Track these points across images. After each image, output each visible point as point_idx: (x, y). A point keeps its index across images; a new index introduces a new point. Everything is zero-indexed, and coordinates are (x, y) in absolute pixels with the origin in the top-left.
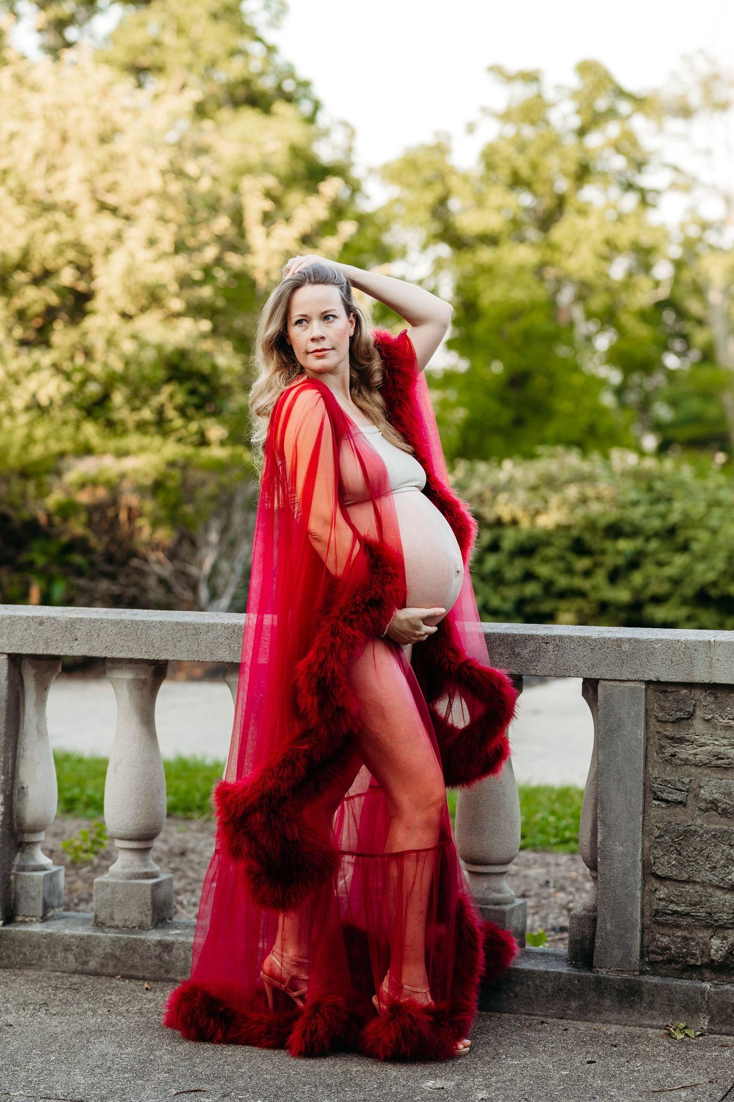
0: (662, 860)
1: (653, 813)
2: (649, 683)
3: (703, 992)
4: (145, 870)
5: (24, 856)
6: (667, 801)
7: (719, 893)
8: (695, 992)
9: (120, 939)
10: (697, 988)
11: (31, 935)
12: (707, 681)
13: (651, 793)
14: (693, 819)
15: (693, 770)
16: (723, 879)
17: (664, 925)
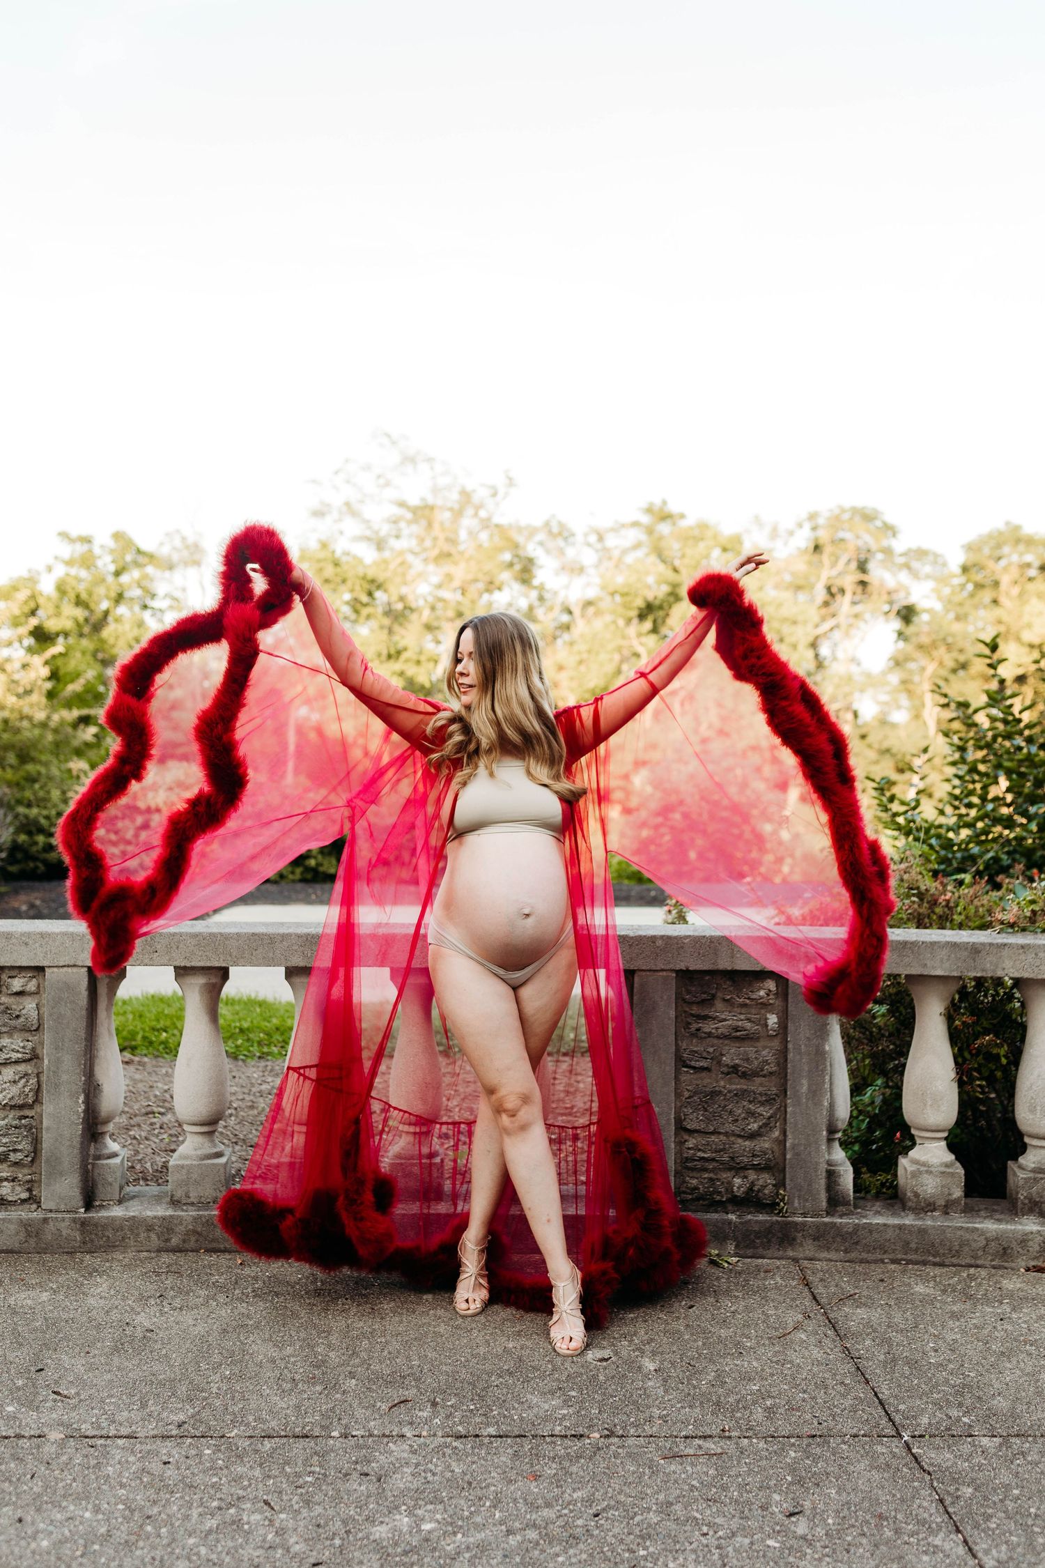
0: (691, 1117)
1: (683, 1078)
2: (678, 972)
3: (730, 1222)
4: (215, 1150)
5: (98, 1146)
6: (694, 1068)
7: (740, 1141)
8: (723, 1224)
9: (201, 1217)
10: (725, 1220)
11: (114, 1219)
12: (729, 968)
13: (681, 1062)
14: (717, 1082)
15: (716, 1041)
16: (743, 1129)
17: (693, 1169)
